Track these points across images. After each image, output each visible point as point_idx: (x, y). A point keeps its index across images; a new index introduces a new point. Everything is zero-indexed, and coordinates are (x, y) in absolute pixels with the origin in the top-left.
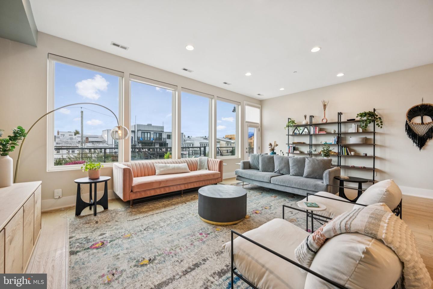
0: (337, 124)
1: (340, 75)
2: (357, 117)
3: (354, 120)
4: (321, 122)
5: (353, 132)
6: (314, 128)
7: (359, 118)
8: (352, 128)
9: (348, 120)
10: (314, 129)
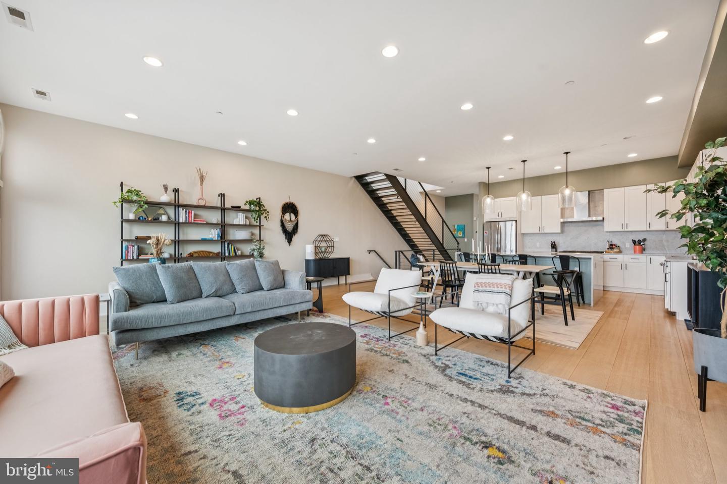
0: (220, 210)
1: (242, 143)
2: (245, 204)
3: (240, 207)
4: (195, 203)
5: (241, 223)
6: (186, 211)
7: (247, 207)
8: (240, 218)
9: (232, 207)
10: (186, 214)
